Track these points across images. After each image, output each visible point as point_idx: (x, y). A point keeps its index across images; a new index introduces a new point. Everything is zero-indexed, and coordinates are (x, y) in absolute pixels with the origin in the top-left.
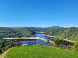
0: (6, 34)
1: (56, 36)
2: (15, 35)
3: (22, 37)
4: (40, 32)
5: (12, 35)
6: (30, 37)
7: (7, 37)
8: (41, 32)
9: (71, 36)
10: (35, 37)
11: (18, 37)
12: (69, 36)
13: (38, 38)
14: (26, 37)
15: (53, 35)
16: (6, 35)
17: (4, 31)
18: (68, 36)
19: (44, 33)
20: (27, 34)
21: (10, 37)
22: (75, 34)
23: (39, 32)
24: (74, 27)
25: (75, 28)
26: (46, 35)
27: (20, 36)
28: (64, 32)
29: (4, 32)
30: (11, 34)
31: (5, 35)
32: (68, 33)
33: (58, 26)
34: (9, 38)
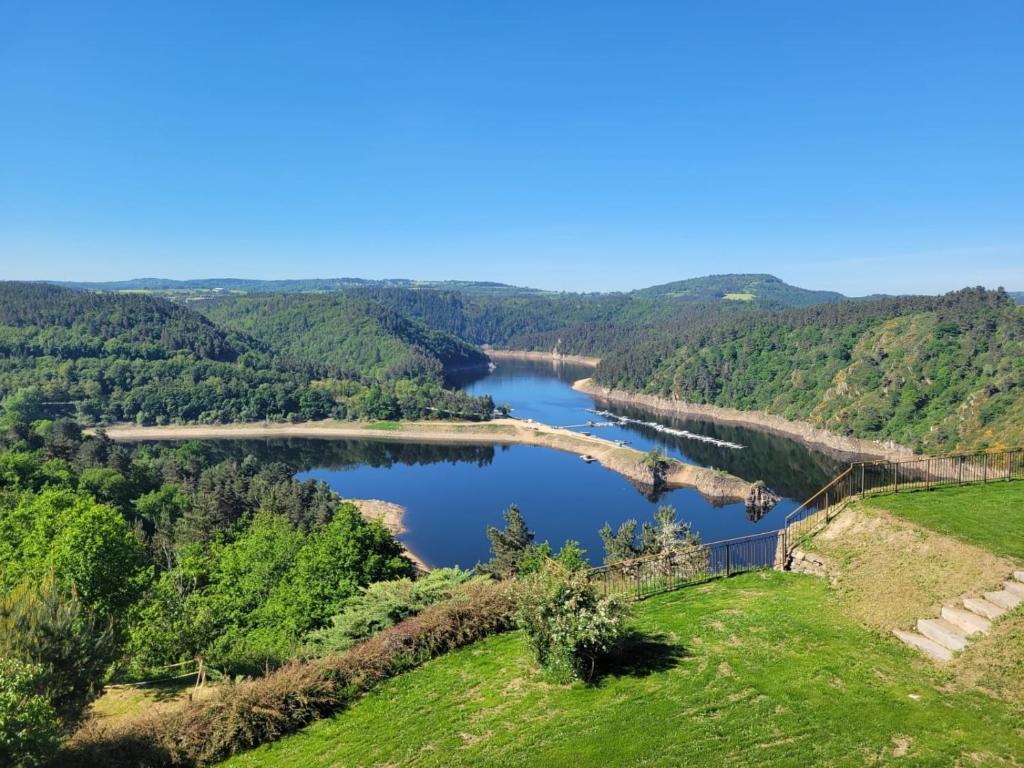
0: (100, 379)
1: (753, 406)
2: (229, 394)
3: (319, 416)
4: (534, 355)
5: (186, 382)
6: (419, 413)
7: (120, 416)
8: (555, 358)
9: (957, 399)
10: (485, 411)
11: (260, 417)
12: (921, 404)
13: (523, 431)
14: (372, 412)
15: (714, 391)
16: (106, 390)
17: (75, 336)
18: (907, 401)
19: (593, 362)
20: (378, 373)
21: (158, 413)
22: (998, 381)
23: (521, 355)
24: (991, 286)
25: (1001, 296)
26: (620, 396)
27: (291, 408)
28: (857, 351)
29: (71, 354)
30: (176, 371)
31: (89, 386)
32: (909, 360)
33: (770, 279)
34: (149, 422)
